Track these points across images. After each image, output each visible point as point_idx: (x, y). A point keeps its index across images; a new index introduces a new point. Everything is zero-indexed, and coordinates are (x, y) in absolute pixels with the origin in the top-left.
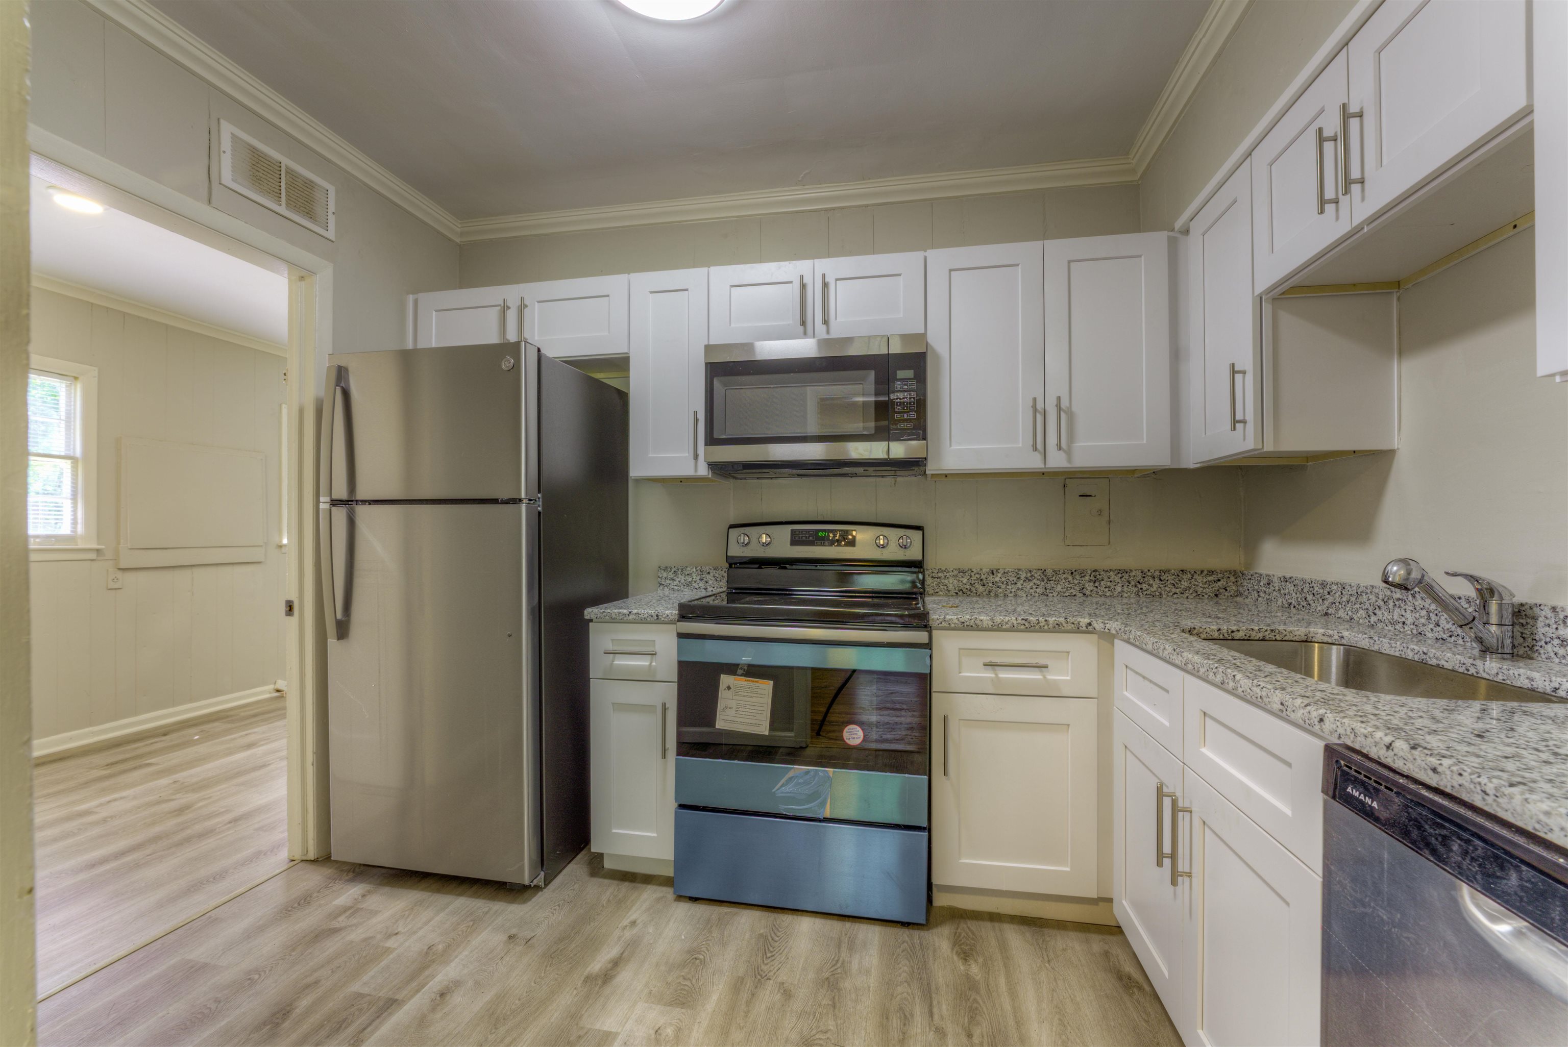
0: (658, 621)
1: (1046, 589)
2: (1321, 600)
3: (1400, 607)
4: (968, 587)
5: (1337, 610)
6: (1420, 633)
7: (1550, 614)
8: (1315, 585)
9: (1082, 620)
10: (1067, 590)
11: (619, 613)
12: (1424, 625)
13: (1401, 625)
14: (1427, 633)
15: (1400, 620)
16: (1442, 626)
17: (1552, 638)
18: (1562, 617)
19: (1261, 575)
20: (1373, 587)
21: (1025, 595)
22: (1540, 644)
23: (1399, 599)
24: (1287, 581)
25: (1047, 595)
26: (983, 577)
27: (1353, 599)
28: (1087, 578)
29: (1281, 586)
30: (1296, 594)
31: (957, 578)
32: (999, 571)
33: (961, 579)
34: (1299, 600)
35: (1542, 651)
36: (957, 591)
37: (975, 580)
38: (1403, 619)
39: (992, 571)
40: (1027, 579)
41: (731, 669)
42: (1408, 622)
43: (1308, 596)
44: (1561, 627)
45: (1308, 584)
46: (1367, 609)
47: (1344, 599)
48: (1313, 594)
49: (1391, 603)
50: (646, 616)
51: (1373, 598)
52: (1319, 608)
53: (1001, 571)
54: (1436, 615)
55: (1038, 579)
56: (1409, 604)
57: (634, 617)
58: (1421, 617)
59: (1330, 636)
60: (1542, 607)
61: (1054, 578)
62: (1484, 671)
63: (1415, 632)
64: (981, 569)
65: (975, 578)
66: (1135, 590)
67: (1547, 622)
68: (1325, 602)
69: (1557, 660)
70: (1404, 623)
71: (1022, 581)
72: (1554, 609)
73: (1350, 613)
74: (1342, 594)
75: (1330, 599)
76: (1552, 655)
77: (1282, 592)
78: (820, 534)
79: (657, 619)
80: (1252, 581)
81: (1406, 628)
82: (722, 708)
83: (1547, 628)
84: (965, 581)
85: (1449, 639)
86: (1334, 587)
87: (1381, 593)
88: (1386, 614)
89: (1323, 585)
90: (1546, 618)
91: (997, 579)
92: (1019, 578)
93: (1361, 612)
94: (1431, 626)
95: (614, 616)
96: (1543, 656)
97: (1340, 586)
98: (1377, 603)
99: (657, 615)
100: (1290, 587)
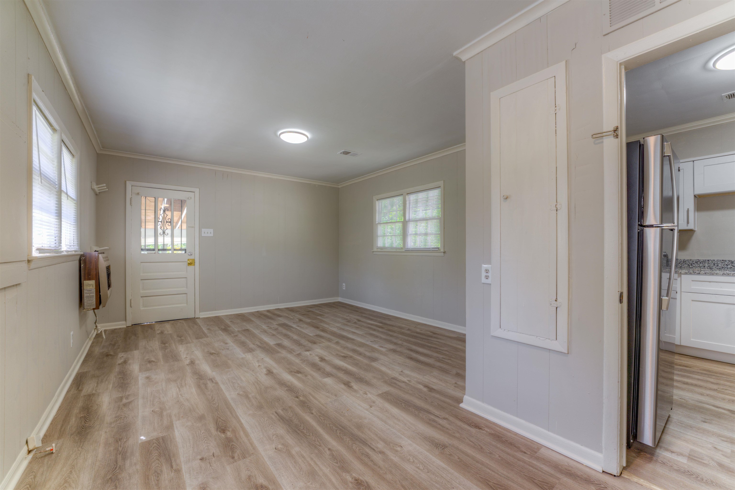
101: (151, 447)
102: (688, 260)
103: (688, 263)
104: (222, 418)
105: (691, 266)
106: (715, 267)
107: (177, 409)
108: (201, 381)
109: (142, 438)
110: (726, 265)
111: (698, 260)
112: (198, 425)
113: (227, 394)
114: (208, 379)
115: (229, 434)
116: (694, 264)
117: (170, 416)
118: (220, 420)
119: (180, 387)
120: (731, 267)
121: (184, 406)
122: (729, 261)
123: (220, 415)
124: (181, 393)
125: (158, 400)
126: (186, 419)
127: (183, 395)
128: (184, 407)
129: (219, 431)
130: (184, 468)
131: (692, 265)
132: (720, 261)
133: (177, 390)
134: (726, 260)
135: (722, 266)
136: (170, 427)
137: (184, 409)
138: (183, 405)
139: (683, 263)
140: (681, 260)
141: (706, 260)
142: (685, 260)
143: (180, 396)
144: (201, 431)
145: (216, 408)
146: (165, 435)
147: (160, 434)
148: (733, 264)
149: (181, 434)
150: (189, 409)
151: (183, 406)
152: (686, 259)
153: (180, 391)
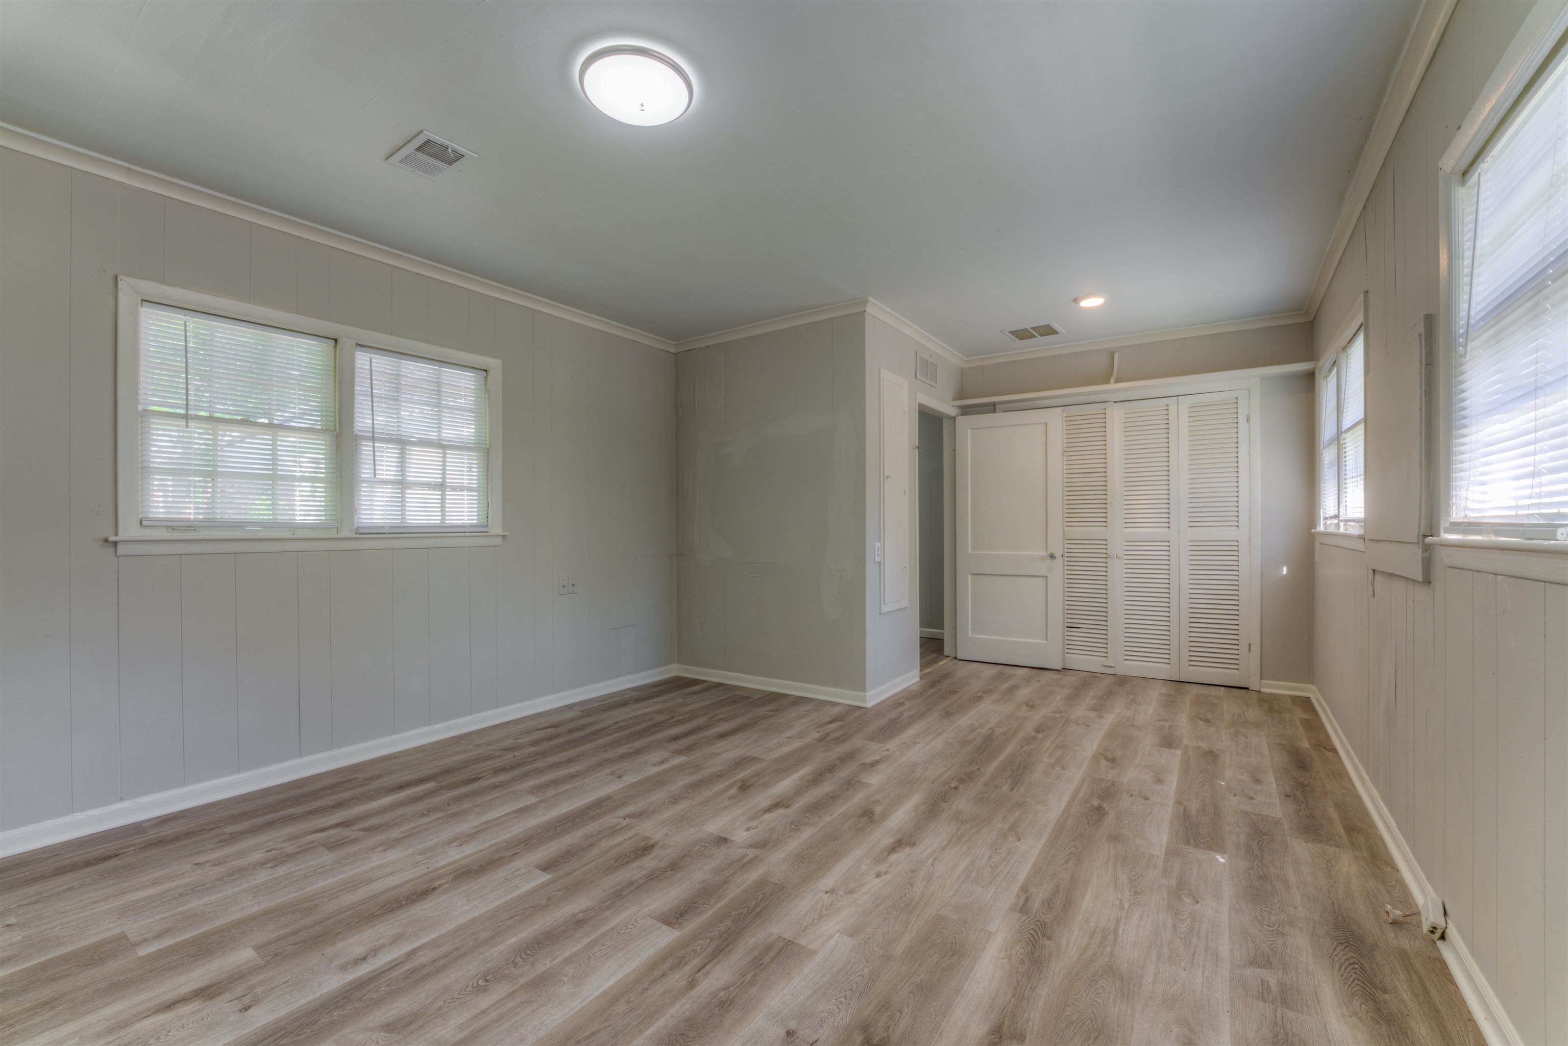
101: (1207, 841)
104: (1086, 821)
107: (1146, 878)
108: (1046, 920)
109: (1222, 860)
112: (1128, 832)
113: (1035, 853)
114: (1026, 917)
115: (1096, 803)
117: (1165, 870)
118: (1090, 821)
119: (1112, 934)
121: (1129, 875)
123: (1085, 827)
124: (1119, 914)
125: (1179, 925)
126: (1141, 850)
127: (1118, 904)
128: (1132, 874)
129: (1105, 811)
130: (1171, 802)
133: (1124, 930)
136: (1172, 853)
137: (1134, 868)
138: (1130, 879)
143: (1126, 906)
144: (1129, 823)
145: (1080, 838)
146: (1183, 846)
147: (1191, 851)
149: (1159, 834)
150: (1125, 865)
151: (1133, 878)
153: (1117, 919)
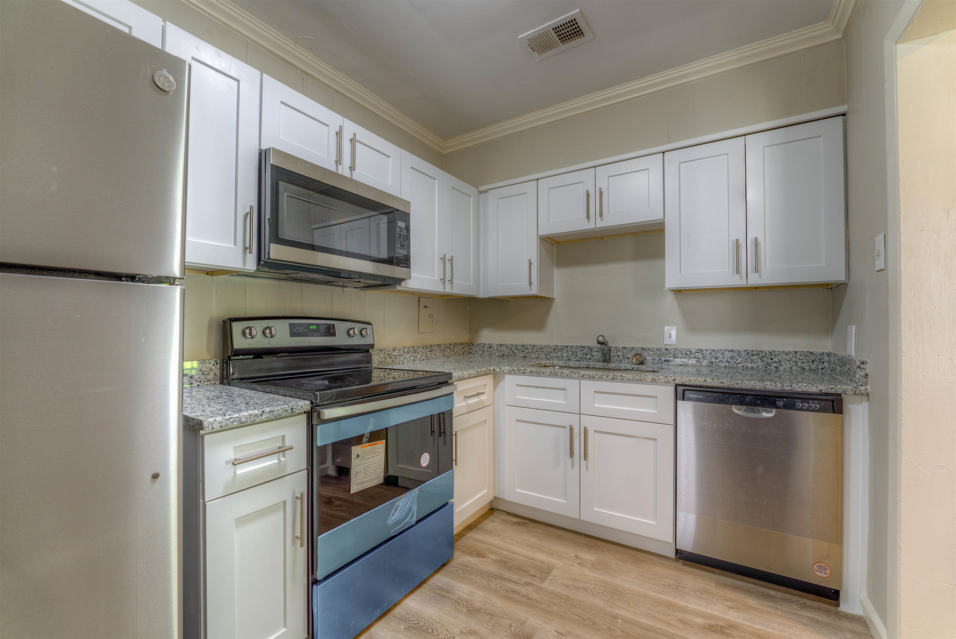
0: (292, 414)
1: (414, 357)
2: (522, 352)
3: (561, 351)
4: (383, 360)
5: (531, 355)
6: (570, 359)
7: (615, 349)
8: (518, 347)
9: (491, 368)
10: (422, 357)
11: (250, 415)
12: (571, 356)
13: (561, 357)
14: (572, 359)
15: (561, 356)
16: (578, 356)
17: (615, 356)
18: (618, 349)
19: (485, 344)
20: (548, 345)
21: (406, 362)
22: (612, 358)
23: (560, 349)
24: (502, 346)
25: (415, 361)
26: (390, 353)
27: (539, 350)
28: (428, 350)
29: (498, 348)
30: (508, 350)
31: (379, 355)
32: (397, 349)
33: (380, 355)
34: (509, 352)
35: (612, 360)
36: (378, 363)
37: (386, 355)
38: (562, 355)
39: (394, 349)
40: (408, 353)
41: (358, 440)
42: (564, 356)
43: (514, 351)
44: (618, 352)
45: (514, 346)
46: (546, 353)
47: (534, 350)
48: (518, 350)
49: (557, 351)
50: (280, 412)
51: (548, 349)
52: (521, 355)
53: (398, 349)
54: (576, 353)
55: (412, 352)
56: (565, 350)
57: (268, 415)
58: (570, 354)
59: (550, 363)
60: (612, 347)
61: (417, 351)
62: (611, 367)
63: (567, 359)
64: (389, 349)
65: (387, 354)
66: (443, 354)
67: (614, 351)
68: (524, 352)
69: (617, 362)
70: (562, 357)
71: (405, 354)
72: (616, 348)
73: (537, 355)
74: (533, 349)
75: (527, 351)
76: (615, 360)
77: (499, 350)
78: (311, 327)
79: (292, 412)
80: (479, 347)
81: (564, 358)
82: (354, 475)
83: (614, 353)
84: (382, 356)
85: (581, 360)
86: (529, 347)
87: (552, 347)
88: (555, 354)
89: (523, 346)
90: (614, 350)
91: (396, 354)
92: (404, 352)
93: (543, 354)
94: (574, 356)
95: (243, 420)
96: (613, 361)
97: (532, 346)
98: (550, 351)
99: (292, 409)
100: (504, 348)
102: (545, 346)
103: (546, 352)
105: (548, 356)
106: (574, 358)
110: (585, 354)
111: (556, 347)
116: (551, 352)
120: (591, 357)
122: (588, 347)
131: (550, 355)
132: (578, 348)
134: (585, 346)
135: (581, 355)
139: (540, 352)
140: (537, 345)
141: (564, 346)
142: (541, 346)
148: (592, 352)
152: (543, 345)
